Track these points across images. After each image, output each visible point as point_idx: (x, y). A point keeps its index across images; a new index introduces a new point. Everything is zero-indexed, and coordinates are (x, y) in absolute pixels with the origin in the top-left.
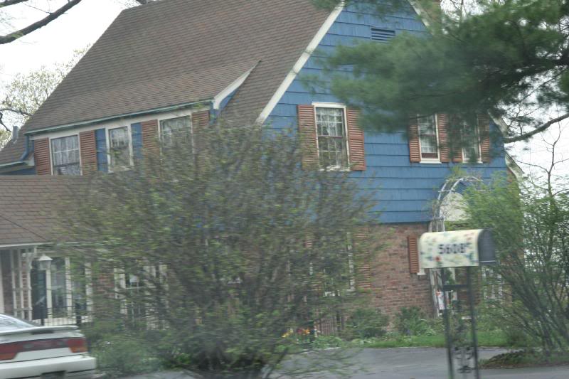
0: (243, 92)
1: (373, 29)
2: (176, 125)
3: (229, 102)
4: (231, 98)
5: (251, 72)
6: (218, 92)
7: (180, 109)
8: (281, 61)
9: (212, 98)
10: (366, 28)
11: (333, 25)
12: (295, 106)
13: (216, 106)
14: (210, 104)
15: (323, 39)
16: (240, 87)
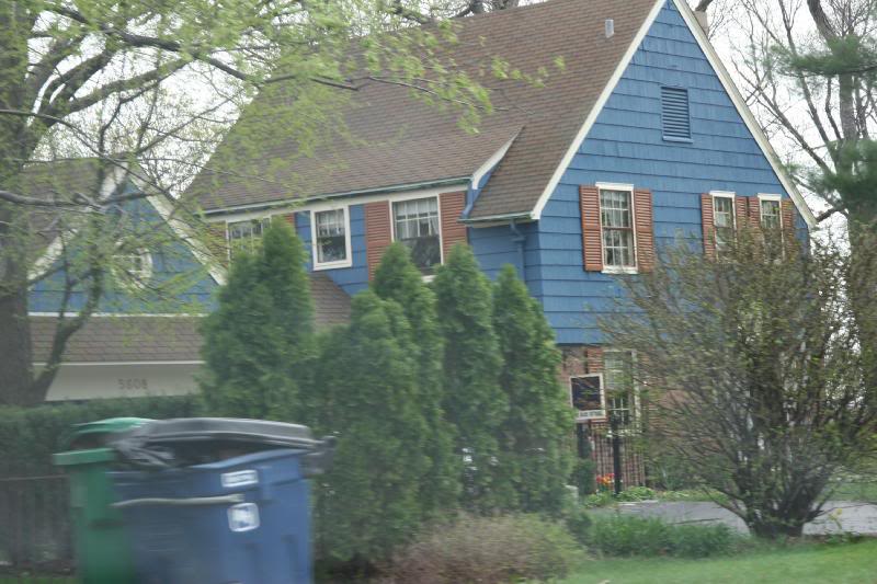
0: (508, 168)
1: (663, 88)
2: (415, 210)
3: (489, 181)
4: (492, 174)
5: (514, 142)
6: (477, 167)
7: (423, 188)
8: (555, 128)
9: (470, 175)
10: (656, 86)
11: (619, 82)
12: (576, 188)
13: (475, 186)
14: (468, 182)
15: (608, 101)
16: (501, 161)
